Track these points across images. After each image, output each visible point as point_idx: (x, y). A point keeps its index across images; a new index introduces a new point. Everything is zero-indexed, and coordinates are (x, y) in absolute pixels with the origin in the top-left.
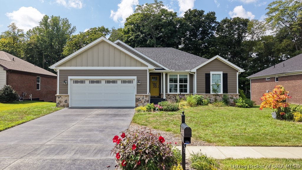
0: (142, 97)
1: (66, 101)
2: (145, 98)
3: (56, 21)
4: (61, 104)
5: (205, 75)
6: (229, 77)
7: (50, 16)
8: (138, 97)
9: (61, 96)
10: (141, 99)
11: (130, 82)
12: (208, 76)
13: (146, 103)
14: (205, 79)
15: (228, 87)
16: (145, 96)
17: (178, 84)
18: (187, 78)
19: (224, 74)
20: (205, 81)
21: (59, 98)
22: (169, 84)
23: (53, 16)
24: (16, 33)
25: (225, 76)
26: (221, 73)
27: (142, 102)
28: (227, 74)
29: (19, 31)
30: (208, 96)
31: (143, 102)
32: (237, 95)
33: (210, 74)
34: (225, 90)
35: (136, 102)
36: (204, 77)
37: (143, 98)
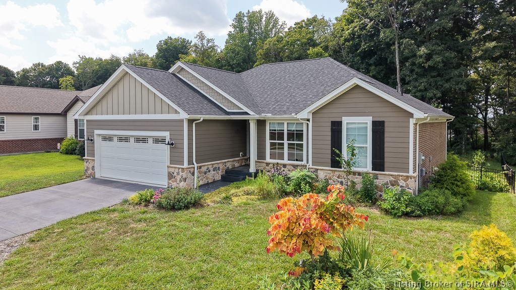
0: (177, 170)
1: (93, 168)
2: (181, 173)
3: (255, 18)
4: (90, 172)
5: (330, 124)
6: (387, 129)
7: (245, 12)
8: (172, 170)
9: (88, 160)
10: (175, 174)
11: (163, 141)
12: (336, 128)
13: (183, 182)
14: (330, 134)
15: (386, 155)
16: (180, 169)
17: (286, 142)
18: (302, 131)
19: (374, 123)
20: (330, 138)
21: (87, 163)
22: (268, 142)
23: (249, 11)
24: (206, 45)
25: (379, 129)
26: (368, 121)
27: (176, 179)
28: (382, 123)
29: (208, 41)
30: (337, 173)
31: (178, 179)
32: (408, 177)
33: (341, 122)
34: (379, 163)
35: (169, 179)
36: (329, 129)
37: (178, 174)
